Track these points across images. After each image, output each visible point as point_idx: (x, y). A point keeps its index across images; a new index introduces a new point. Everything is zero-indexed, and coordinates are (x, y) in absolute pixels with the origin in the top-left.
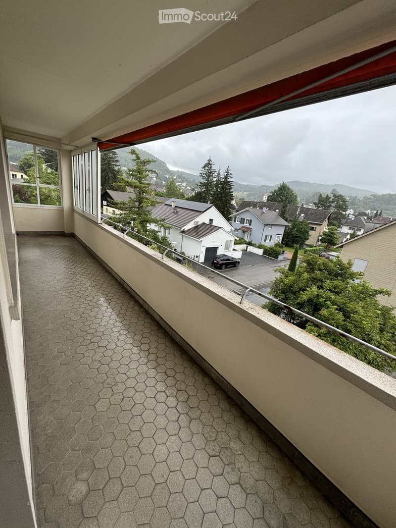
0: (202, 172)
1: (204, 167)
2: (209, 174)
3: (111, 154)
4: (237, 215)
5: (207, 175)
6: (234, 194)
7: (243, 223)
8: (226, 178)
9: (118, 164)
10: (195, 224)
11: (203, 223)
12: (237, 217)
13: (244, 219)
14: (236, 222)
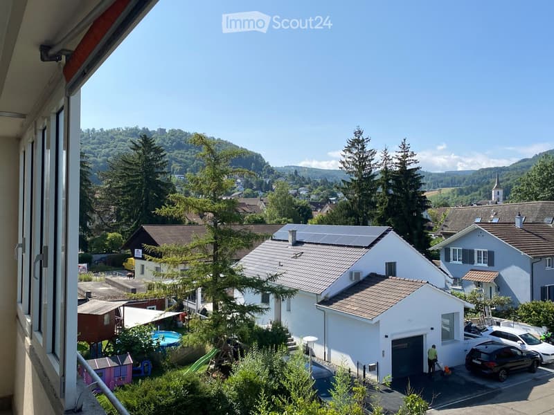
0: (344, 160)
1: (349, 150)
2: (363, 161)
3: (152, 153)
4: (451, 244)
5: (356, 166)
6: (428, 195)
7: (472, 262)
8: (403, 164)
9: (166, 170)
10: (351, 278)
11: (372, 274)
12: (452, 248)
13: (472, 252)
14: (452, 262)
